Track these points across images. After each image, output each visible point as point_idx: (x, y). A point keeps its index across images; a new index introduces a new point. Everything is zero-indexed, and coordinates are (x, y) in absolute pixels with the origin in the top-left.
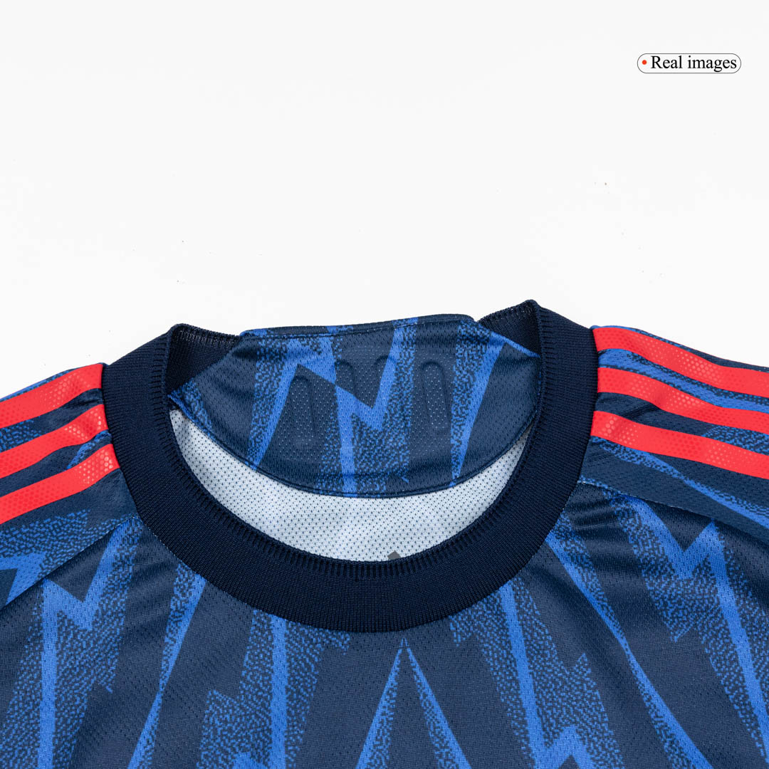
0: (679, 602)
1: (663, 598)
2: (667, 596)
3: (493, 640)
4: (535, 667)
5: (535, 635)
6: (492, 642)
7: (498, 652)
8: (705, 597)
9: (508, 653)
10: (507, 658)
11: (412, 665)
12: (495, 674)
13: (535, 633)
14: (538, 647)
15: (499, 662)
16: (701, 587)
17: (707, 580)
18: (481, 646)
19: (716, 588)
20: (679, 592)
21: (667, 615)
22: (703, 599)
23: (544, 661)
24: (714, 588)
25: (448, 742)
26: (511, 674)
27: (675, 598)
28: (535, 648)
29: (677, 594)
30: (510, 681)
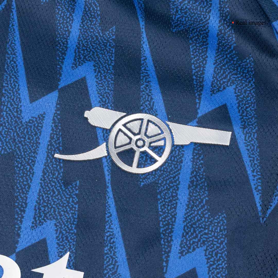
0: (186, 13)
1: (177, 7)
2: (180, 8)
3: (64, 5)
4: (84, 26)
5: (91, 9)
6: (63, 6)
7: (64, 13)
8: (203, 13)
9: (71, 15)
10: (69, 18)
11: (12, 7)
12: (58, 25)
13: (92, 8)
14: (90, 16)
15: (63, 19)
16: (202, 7)
17: (207, 3)
18: (56, 7)
19: (211, 10)
20: (188, 7)
21: (175, 18)
22: (201, 14)
23: (91, 25)
24: (209, 10)
25: (16, 52)
26: (67, 27)
27: (184, 10)
28: (88, 16)
29: (186, 8)
30: (66, 31)
